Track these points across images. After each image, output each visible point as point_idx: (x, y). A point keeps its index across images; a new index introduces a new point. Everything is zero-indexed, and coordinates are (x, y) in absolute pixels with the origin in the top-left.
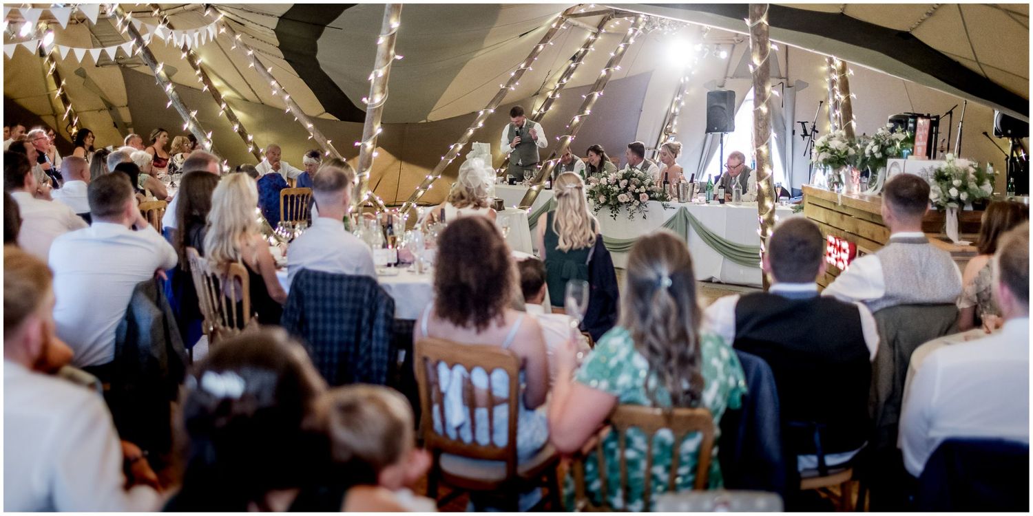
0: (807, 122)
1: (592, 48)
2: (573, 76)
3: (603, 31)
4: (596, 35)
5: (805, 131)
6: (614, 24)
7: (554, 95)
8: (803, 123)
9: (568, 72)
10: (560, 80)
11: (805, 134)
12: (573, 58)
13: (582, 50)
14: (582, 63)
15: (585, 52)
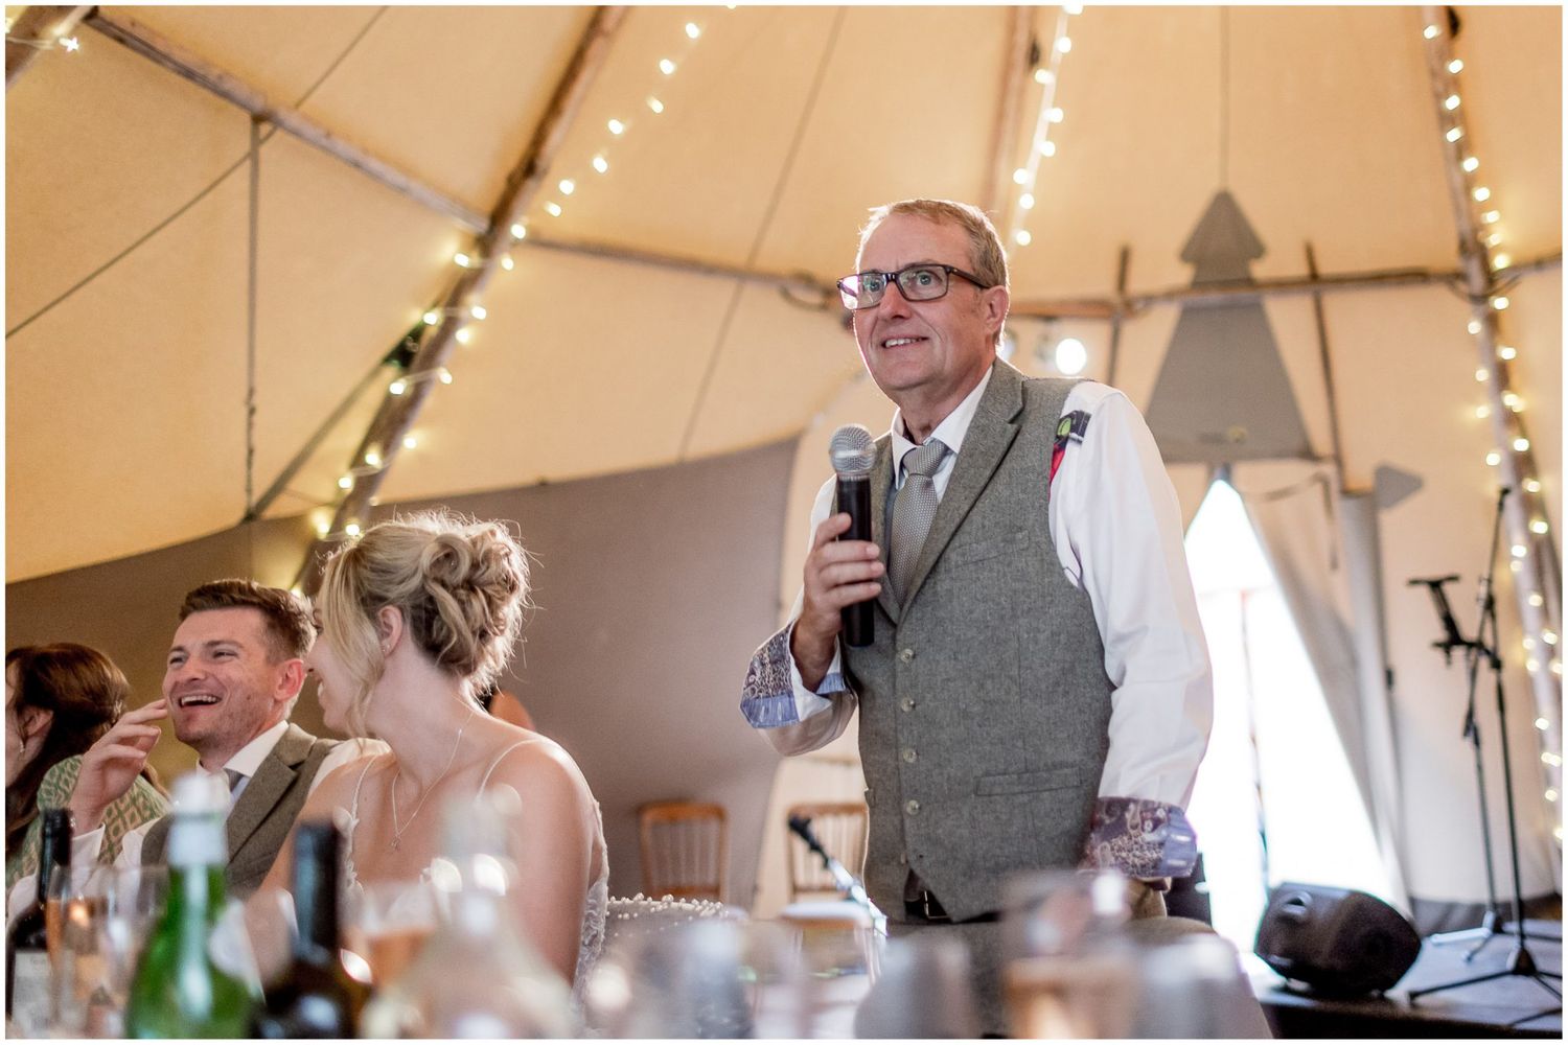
0: (1453, 579)
1: (476, 308)
2: (412, 441)
3: (518, 230)
4: (486, 243)
5: (1449, 622)
6: (557, 197)
7: (338, 525)
8: (1435, 585)
9: (390, 423)
10: (358, 460)
11: (1453, 638)
12: (403, 356)
13: (433, 318)
14: (444, 376)
15: (449, 326)
